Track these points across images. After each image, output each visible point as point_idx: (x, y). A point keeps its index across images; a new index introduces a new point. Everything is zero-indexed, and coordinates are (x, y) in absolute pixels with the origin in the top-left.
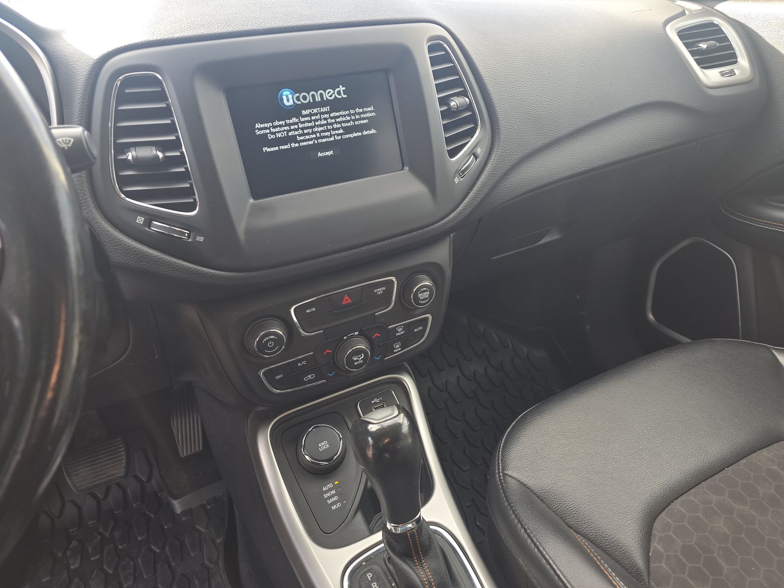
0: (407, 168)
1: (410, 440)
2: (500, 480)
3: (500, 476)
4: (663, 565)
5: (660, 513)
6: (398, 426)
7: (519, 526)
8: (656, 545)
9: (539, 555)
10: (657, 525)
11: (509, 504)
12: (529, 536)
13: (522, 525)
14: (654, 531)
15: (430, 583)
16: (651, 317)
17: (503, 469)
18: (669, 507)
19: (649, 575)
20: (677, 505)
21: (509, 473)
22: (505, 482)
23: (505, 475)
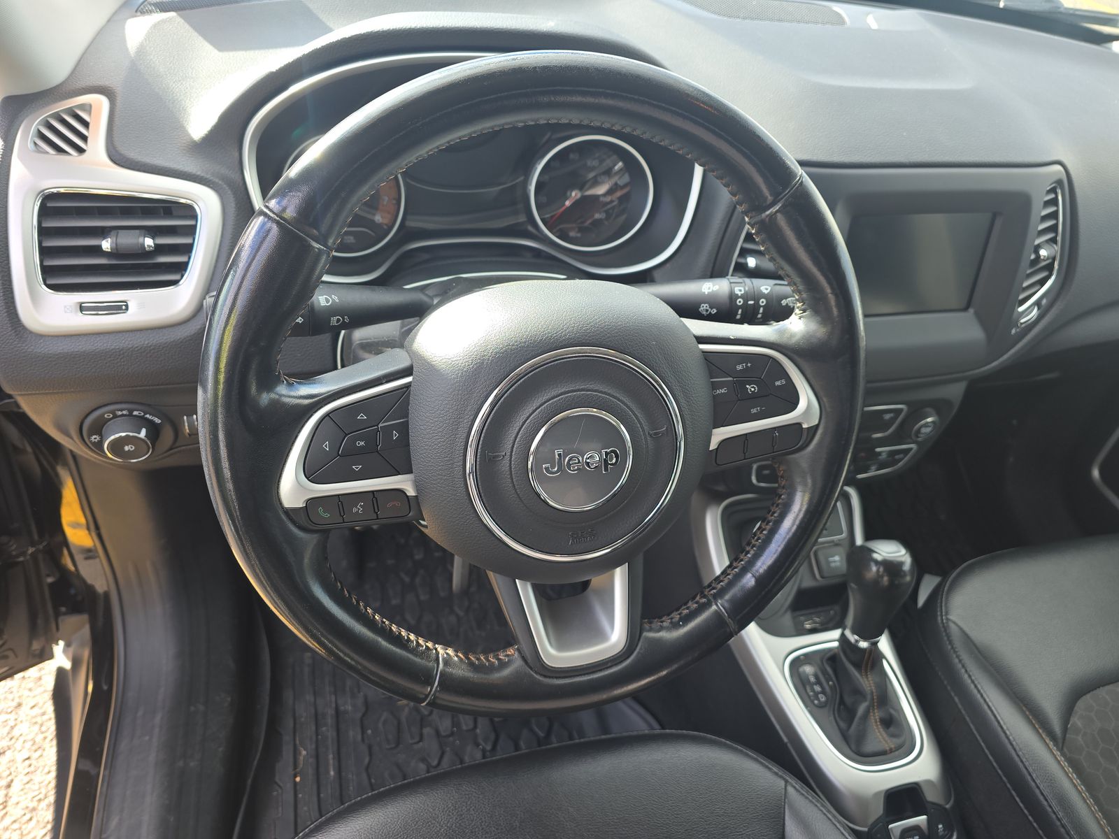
0: (971, 311)
1: (908, 578)
2: (943, 623)
3: (942, 620)
4: (1080, 738)
5: (1085, 694)
6: (901, 564)
7: (963, 671)
8: (1076, 720)
9: (982, 701)
10: (1081, 704)
11: (952, 648)
12: (973, 682)
13: (966, 671)
14: (1076, 708)
15: (872, 693)
16: (1096, 473)
17: (947, 613)
18: (1094, 692)
19: (1063, 743)
20: (1103, 692)
21: (951, 617)
22: (948, 626)
23: (947, 619)
